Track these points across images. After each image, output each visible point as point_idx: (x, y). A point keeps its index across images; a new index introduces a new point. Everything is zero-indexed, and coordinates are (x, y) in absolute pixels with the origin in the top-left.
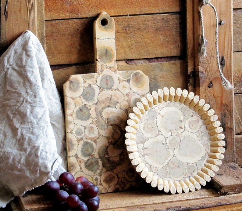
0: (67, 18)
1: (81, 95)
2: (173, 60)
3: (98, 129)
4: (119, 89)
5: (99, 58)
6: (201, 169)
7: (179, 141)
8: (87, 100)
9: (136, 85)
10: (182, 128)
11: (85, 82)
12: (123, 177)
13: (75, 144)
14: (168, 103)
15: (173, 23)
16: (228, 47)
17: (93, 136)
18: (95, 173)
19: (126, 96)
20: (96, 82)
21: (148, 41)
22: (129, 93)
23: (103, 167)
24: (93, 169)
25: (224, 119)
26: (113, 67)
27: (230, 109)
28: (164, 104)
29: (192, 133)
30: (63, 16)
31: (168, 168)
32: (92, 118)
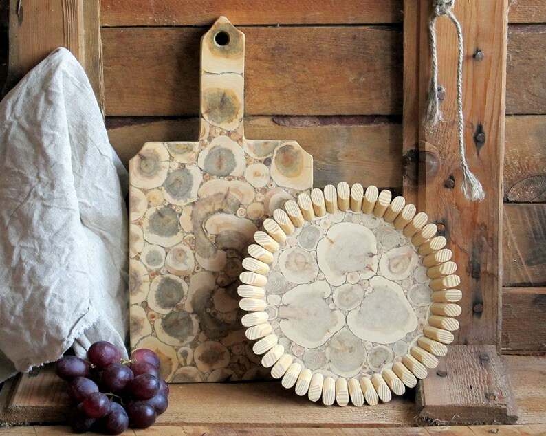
0: (149, 23)
1: (162, 185)
2: (375, 123)
3: (194, 254)
4: (246, 176)
5: (206, 112)
6: (400, 359)
7: (361, 297)
8: (175, 195)
9: (282, 172)
10: (371, 270)
11: (172, 158)
12: (242, 354)
13: (145, 281)
14: (347, 214)
15: (376, 47)
16: (493, 106)
17: (182, 268)
18: (182, 342)
19: (261, 192)
20: (197, 160)
21: (322, 80)
22: (267, 186)
23: (201, 331)
24: (179, 334)
25: (478, 254)
26: (235, 132)
27: (493, 234)
28: (338, 215)
29: (393, 281)
30: (140, 19)
31: (328, 350)
32: (183, 232)
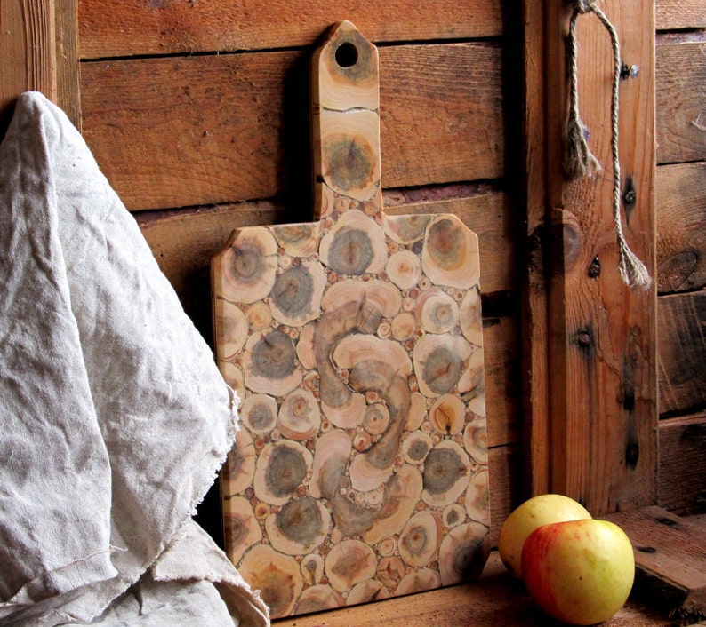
1: (269, 296)
3: (319, 403)
4: (388, 272)
5: (328, 174)
8: (287, 310)
9: (439, 261)
11: (281, 250)
12: (394, 555)
13: (248, 456)
17: (303, 427)
18: (307, 547)
19: (410, 296)
20: (318, 251)
22: (418, 286)
23: (334, 525)
24: (303, 535)
26: (371, 203)
32: (303, 369)
